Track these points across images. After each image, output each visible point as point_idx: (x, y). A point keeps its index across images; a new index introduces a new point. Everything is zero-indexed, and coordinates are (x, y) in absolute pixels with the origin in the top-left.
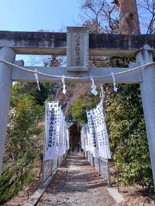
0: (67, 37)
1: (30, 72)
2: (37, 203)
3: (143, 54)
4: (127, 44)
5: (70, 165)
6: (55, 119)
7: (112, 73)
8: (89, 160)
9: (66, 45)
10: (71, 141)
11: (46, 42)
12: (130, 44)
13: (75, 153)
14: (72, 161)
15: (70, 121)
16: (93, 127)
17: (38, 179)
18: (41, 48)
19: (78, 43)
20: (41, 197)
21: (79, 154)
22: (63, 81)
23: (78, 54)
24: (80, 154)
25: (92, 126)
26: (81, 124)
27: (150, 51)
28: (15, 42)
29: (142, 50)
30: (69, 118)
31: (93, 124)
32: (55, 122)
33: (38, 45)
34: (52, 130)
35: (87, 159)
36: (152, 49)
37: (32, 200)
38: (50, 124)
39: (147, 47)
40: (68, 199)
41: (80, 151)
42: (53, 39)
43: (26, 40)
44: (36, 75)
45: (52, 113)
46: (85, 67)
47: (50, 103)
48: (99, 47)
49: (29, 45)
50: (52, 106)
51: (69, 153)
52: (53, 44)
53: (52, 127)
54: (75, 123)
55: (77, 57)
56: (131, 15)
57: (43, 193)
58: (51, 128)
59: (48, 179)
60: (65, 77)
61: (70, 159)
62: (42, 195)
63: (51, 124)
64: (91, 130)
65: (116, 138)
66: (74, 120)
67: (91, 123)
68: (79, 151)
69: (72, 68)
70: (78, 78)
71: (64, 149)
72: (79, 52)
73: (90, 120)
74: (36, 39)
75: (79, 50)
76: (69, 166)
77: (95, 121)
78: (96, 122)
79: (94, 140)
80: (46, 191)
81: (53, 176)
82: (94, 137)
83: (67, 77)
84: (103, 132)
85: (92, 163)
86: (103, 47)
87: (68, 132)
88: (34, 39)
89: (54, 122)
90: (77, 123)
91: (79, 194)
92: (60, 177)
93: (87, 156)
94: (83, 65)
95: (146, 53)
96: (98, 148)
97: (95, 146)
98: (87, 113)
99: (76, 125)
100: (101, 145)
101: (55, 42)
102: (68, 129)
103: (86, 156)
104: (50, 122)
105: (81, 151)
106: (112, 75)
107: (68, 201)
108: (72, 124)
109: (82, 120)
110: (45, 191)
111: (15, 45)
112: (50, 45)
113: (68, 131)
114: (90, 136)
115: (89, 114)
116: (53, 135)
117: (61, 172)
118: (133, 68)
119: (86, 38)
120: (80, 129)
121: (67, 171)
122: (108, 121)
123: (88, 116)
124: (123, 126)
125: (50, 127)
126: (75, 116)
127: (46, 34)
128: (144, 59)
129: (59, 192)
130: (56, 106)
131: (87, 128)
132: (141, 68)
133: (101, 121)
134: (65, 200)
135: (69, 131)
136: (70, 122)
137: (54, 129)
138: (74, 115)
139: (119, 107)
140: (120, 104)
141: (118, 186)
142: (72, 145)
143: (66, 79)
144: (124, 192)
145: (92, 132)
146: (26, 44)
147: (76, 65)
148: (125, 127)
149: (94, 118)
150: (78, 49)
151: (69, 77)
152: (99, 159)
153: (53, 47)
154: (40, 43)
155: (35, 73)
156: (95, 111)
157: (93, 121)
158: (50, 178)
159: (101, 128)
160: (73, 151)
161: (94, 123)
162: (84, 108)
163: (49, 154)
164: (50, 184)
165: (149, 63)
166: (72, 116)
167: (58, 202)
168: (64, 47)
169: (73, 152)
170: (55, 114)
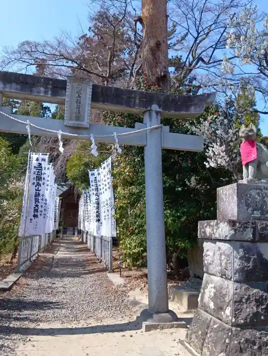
0: (68, 84)
1: (21, 123)
2: (12, 285)
3: (150, 115)
4: (135, 102)
5: (58, 251)
6: (42, 179)
7: (115, 133)
8: (88, 245)
9: (65, 95)
10: (62, 217)
11: (42, 89)
12: (137, 101)
13: (68, 236)
14: (61, 246)
15: (62, 184)
16: (97, 195)
17: (9, 265)
18: (36, 95)
19: (79, 95)
20: (17, 280)
21: (74, 238)
22: (60, 137)
23: (78, 108)
24: (76, 238)
25: (95, 193)
26: (80, 189)
27: (157, 113)
28: (4, 84)
29: (149, 110)
30: (61, 178)
31: (97, 189)
32: (44, 184)
33: (31, 91)
34: (39, 194)
35: (86, 243)
36: (160, 110)
37: (6, 282)
38: (36, 186)
39: (155, 107)
40: (54, 283)
41: (76, 233)
42: (50, 86)
43: (17, 84)
44: (28, 127)
45: (38, 171)
46: (85, 123)
47: (35, 154)
48: (103, 102)
49: (22, 90)
50: (37, 160)
51: (57, 237)
52: (50, 92)
53: (38, 190)
54: (71, 187)
55: (77, 110)
56: (158, 45)
57: (20, 277)
58: (37, 192)
59: (26, 264)
60: (62, 132)
61: (59, 244)
62: (18, 279)
63: (38, 187)
64: (93, 198)
65: (121, 207)
66: (69, 182)
67: (94, 188)
68: (74, 234)
69: (70, 122)
70: (77, 135)
71: (51, 225)
72: (79, 106)
73: (94, 184)
74: (29, 83)
75: (80, 103)
76: (56, 252)
77: (100, 185)
78: (101, 187)
79: (97, 212)
80: (24, 276)
81: (33, 261)
82: (98, 208)
83: (64, 133)
84: (109, 202)
85: (92, 249)
86: (108, 102)
87: (58, 201)
88: (27, 83)
89: (40, 182)
90: (74, 187)
91: (70, 279)
92: (43, 263)
93: (87, 241)
94: (83, 120)
95: (154, 114)
96: (101, 223)
97: (99, 220)
98: (90, 173)
99: (73, 189)
100: (105, 219)
101: (52, 89)
102: (59, 196)
103: (85, 240)
104: (36, 184)
105: (78, 233)
106: (114, 136)
107: (54, 286)
108: (65, 189)
109: (82, 182)
110: (22, 276)
111: (4, 88)
112: (46, 93)
113: (58, 199)
114: (92, 208)
115: (93, 174)
116: (40, 201)
117: (45, 257)
118: (138, 129)
119: (89, 91)
120: (79, 197)
121: (53, 257)
122: (115, 187)
123: (91, 178)
124: (130, 193)
125: (36, 190)
126: (71, 176)
127: (43, 80)
128: (151, 120)
129: (42, 277)
130: (44, 160)
131: (88, 195)
132: (146, 130)
133: (108, 186)
134: (50, 285)
135: (60, 200)
136: (62, 186)
137: (41, 193)
138: (69, 175)
139: (127, 169)
140: (129, 166)
141: (121, 271)
142: (63, 224)
143: (62, 135)
144: (127, 277)
145: (95, 201)
146: (17, 89)
147: (76, 120)
148: (132, 194)
149: (99, 181)
150: (78, 102)
151: (66, 133)
152: (101, 239)
153: (50, 96)
154: (34, 89)
155: (26, 125)
156: (101, 170)
157: (98, 185)
158: (28, 263)
159: (106, 195)
160: (65, 233)
161: (99, 188)
162: (87, 165)
163: (35, 227)
164: (28, 269)
165: (155, 126)
166: (67, 175)
167: (40, 286)
168: (63, 98)
169: (63, 234)
170: (43, 172)
